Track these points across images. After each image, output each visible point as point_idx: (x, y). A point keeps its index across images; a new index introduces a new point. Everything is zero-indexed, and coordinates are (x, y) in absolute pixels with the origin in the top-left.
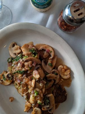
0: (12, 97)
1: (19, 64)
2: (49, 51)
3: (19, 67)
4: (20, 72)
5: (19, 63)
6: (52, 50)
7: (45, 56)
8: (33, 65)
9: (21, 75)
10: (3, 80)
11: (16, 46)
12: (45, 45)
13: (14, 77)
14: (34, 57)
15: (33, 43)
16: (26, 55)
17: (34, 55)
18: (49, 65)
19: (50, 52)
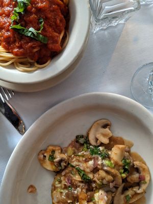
0: (35, 188)
1: (91, 163)
2: (144, 179)
3: (88, 167)
4: (83, 175)
5: (93, 161)
6: (148, 182)
7: (131, 180)
8: (111, 184)
9: (80, 180)
10: (47, 158)
11: (107, 130)
12: (145, 164)
13: (67, 171)
14: (121, 173)
15: (132, 145)
16: (112, 162)
17: (123, 171)
18: (126, 197)
19: (143, 183)
